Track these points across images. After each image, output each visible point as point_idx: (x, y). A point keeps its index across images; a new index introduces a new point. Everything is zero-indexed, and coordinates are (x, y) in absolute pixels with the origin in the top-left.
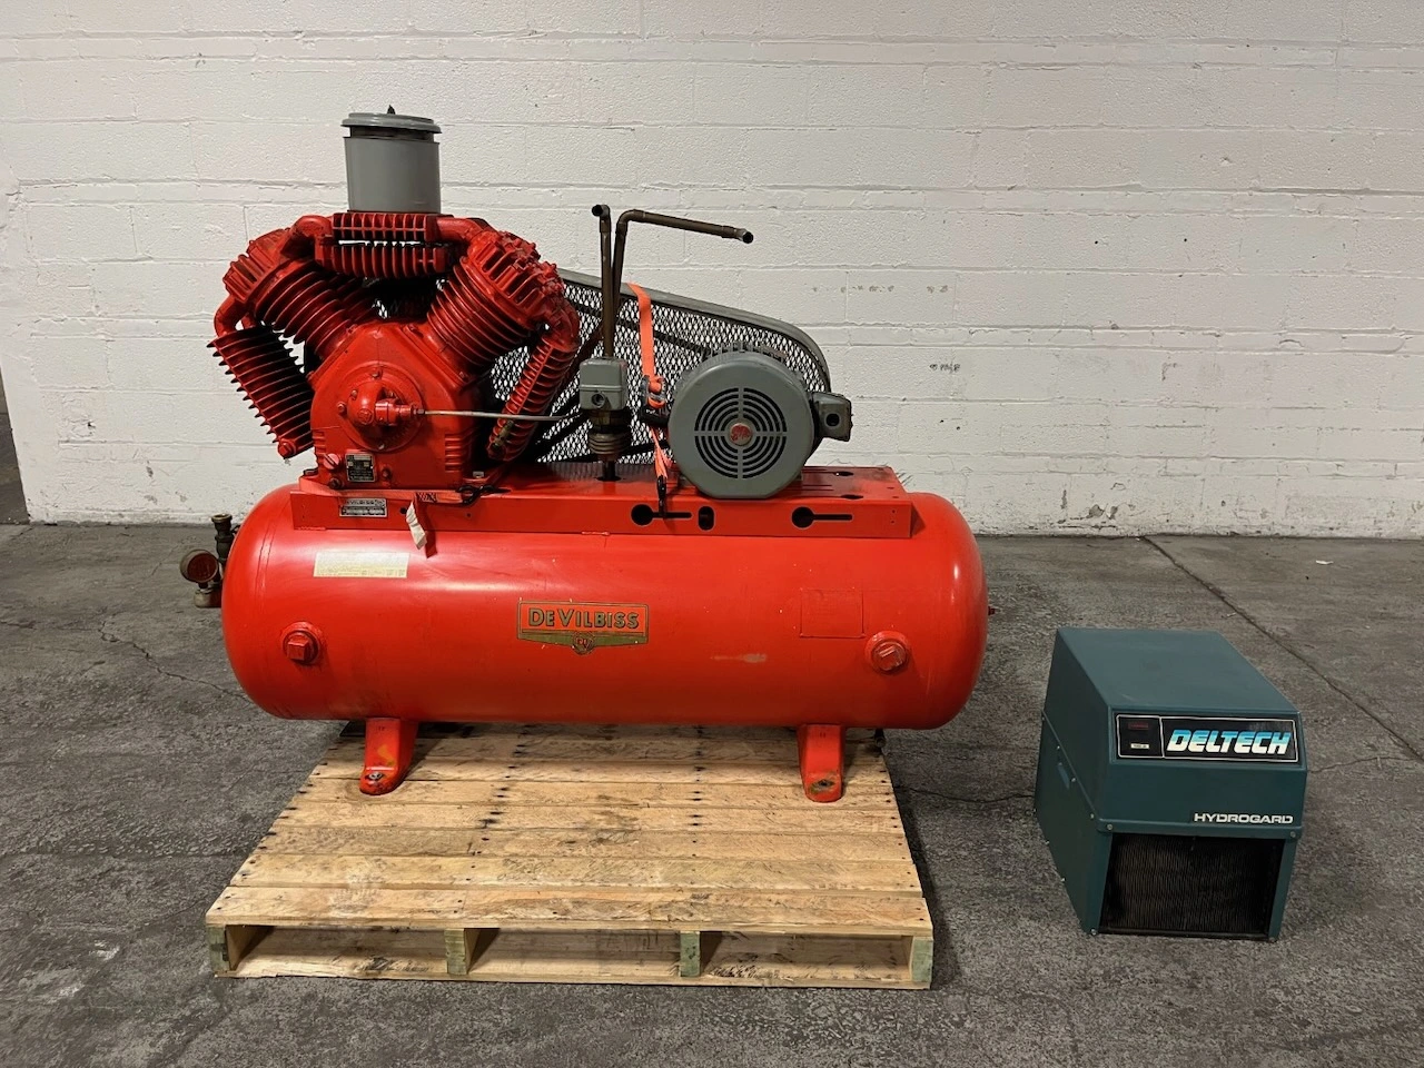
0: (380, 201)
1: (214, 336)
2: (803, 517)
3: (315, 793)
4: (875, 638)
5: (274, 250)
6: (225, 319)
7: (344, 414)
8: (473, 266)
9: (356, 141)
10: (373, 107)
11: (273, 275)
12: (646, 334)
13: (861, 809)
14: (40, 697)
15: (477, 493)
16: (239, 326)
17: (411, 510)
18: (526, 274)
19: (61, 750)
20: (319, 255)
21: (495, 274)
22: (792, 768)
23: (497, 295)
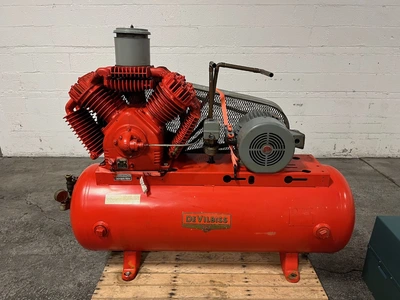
0: (129, 62)
1: (66, 115)
2: (288, 180)
3: (106, 281)
4: (318, 226)
5: (88, 82)
6: (69, 108)
7: (117, 144)
8: (165, 87)
9: (120, 39)
10: (125, 25)
11: (88, 91)
12: (224, 107)
13: (308, 286)
14: (6, 229)
15: (166, 172)
16: (75, 110)
17: (141, 179)
18: (185, 90)
19: (14, 252)
20: (105, 83)
21: (174, 91)
22: (278, 265)
23: (175, 98)
